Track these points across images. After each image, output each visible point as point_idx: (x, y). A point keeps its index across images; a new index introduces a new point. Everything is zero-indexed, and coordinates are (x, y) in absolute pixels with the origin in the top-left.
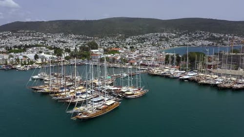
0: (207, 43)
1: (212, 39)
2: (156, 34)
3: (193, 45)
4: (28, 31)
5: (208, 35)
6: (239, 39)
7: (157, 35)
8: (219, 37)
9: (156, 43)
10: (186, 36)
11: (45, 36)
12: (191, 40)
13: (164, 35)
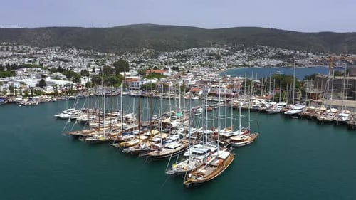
0: (274, 62)
1: (279, 56)
2: (201, 49)
3: (257, 65)
4: (4, 43)
5: (272, 51)
6: (315, 57)
7: (203, 50)
8: (288, 54)
9: (204, 63)
10: (243, 52)
11: (32, 51)
12: (251, 59)
13: (212, 51)
